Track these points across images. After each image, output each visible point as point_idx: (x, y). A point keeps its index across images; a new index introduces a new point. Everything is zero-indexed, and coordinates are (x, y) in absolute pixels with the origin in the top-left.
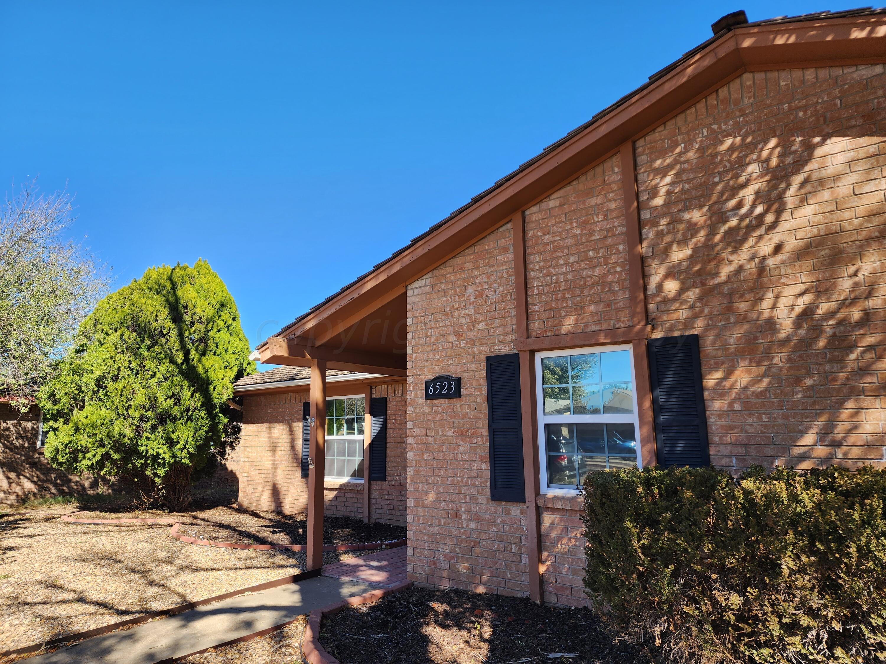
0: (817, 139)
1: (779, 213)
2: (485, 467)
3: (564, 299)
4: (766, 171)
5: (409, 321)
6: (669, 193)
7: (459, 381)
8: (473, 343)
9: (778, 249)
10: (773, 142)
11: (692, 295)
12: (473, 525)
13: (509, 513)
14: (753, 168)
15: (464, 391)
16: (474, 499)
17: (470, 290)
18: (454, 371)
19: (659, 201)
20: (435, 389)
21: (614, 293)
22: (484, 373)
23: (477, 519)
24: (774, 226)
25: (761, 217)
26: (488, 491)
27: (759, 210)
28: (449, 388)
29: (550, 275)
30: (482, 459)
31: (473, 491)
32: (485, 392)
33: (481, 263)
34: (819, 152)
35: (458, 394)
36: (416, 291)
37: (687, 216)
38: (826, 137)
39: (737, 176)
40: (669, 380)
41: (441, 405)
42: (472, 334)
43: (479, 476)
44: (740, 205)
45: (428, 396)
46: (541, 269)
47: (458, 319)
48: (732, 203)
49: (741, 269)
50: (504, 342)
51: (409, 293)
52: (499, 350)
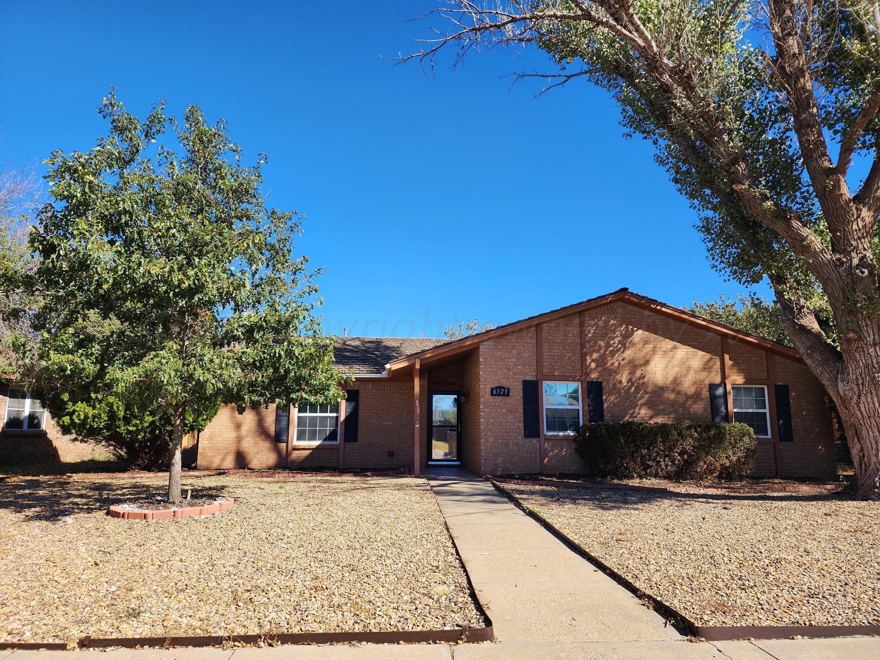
0: (635, 329)
1: (625, 348)
2: (521, 425)
3: (557, 362)
4: (621, 334)
5: (481, 360)
6: (594, 333)
7: (508, 389)
8: (515, 373)
9: (623, 359)
10: (624, 326)
11: (600, 369)
12: (515, 448)
13: (531, 442)
14: (618, 333)
15: (511, 394)
16: (516, 438)
17: (514, 351)
18: (505, 384)
19: (590, 335)
20: (497, 392)
21: (576, 363)
22: (521, 387)
23: (517, 445)
24: (623, 352)
25: (620, 348)
26: (523, 434)
27: (620, 346)
28: (504, 392)
29: (551, 352)
30: (519, 422)
31: (515, 434)
32: (521, 394)
33: (520, 341)
34: (635, 333)
35: (508, 395)
36: (485, 347)
37: (600, 342)
38: (638, 329)
39: (614, 334)
40: (591, 396)
41: (498, 399)
42: (515, 370)
43: (518, 427)
44: (614, 343)
45: (492, 394)
46: (547, 349)
47: (508, 362)
48: (612, 342)
49: (613, 363)
50: (531, 375)
51: (481, 347)
52: (528, 378)
